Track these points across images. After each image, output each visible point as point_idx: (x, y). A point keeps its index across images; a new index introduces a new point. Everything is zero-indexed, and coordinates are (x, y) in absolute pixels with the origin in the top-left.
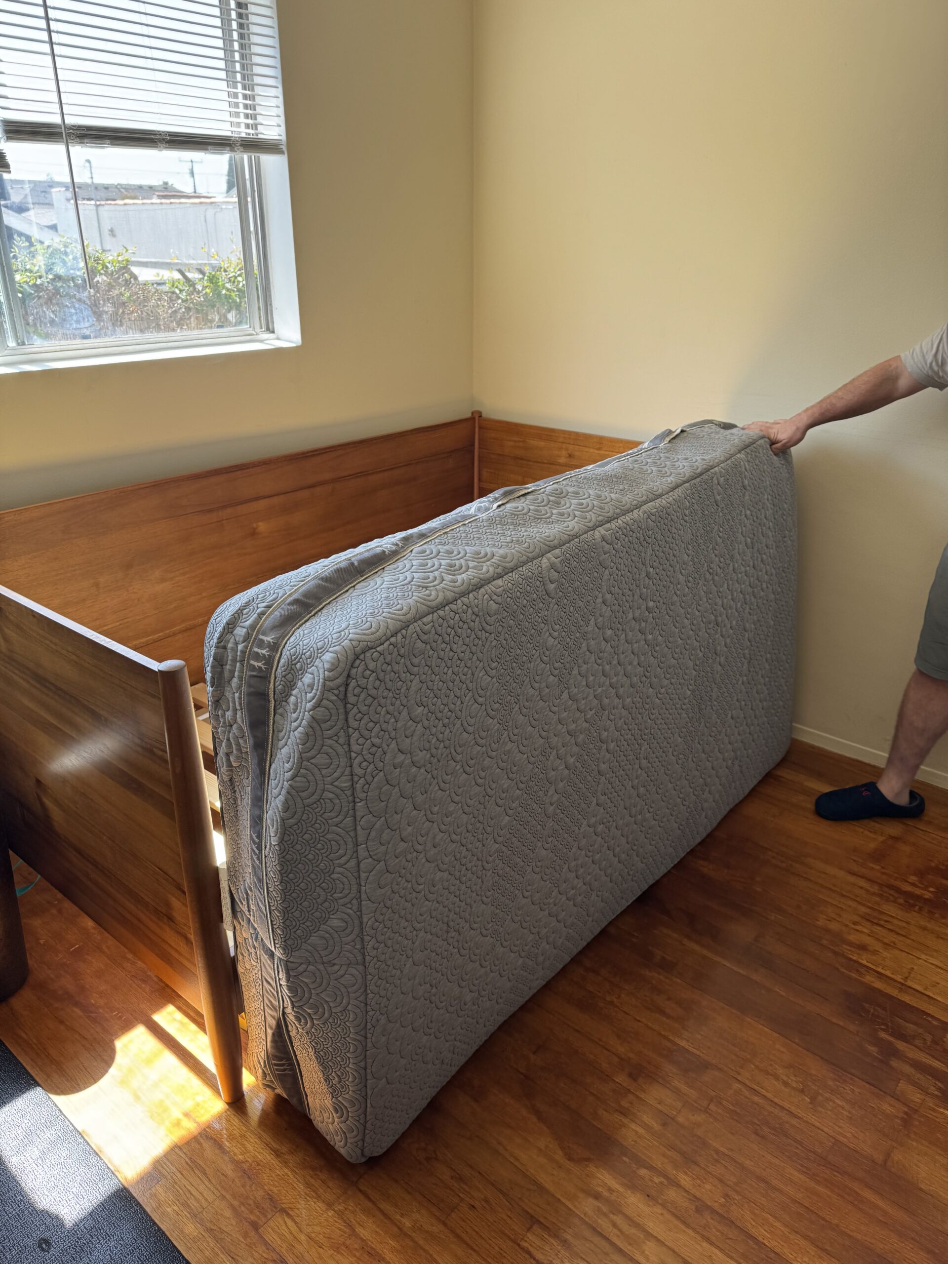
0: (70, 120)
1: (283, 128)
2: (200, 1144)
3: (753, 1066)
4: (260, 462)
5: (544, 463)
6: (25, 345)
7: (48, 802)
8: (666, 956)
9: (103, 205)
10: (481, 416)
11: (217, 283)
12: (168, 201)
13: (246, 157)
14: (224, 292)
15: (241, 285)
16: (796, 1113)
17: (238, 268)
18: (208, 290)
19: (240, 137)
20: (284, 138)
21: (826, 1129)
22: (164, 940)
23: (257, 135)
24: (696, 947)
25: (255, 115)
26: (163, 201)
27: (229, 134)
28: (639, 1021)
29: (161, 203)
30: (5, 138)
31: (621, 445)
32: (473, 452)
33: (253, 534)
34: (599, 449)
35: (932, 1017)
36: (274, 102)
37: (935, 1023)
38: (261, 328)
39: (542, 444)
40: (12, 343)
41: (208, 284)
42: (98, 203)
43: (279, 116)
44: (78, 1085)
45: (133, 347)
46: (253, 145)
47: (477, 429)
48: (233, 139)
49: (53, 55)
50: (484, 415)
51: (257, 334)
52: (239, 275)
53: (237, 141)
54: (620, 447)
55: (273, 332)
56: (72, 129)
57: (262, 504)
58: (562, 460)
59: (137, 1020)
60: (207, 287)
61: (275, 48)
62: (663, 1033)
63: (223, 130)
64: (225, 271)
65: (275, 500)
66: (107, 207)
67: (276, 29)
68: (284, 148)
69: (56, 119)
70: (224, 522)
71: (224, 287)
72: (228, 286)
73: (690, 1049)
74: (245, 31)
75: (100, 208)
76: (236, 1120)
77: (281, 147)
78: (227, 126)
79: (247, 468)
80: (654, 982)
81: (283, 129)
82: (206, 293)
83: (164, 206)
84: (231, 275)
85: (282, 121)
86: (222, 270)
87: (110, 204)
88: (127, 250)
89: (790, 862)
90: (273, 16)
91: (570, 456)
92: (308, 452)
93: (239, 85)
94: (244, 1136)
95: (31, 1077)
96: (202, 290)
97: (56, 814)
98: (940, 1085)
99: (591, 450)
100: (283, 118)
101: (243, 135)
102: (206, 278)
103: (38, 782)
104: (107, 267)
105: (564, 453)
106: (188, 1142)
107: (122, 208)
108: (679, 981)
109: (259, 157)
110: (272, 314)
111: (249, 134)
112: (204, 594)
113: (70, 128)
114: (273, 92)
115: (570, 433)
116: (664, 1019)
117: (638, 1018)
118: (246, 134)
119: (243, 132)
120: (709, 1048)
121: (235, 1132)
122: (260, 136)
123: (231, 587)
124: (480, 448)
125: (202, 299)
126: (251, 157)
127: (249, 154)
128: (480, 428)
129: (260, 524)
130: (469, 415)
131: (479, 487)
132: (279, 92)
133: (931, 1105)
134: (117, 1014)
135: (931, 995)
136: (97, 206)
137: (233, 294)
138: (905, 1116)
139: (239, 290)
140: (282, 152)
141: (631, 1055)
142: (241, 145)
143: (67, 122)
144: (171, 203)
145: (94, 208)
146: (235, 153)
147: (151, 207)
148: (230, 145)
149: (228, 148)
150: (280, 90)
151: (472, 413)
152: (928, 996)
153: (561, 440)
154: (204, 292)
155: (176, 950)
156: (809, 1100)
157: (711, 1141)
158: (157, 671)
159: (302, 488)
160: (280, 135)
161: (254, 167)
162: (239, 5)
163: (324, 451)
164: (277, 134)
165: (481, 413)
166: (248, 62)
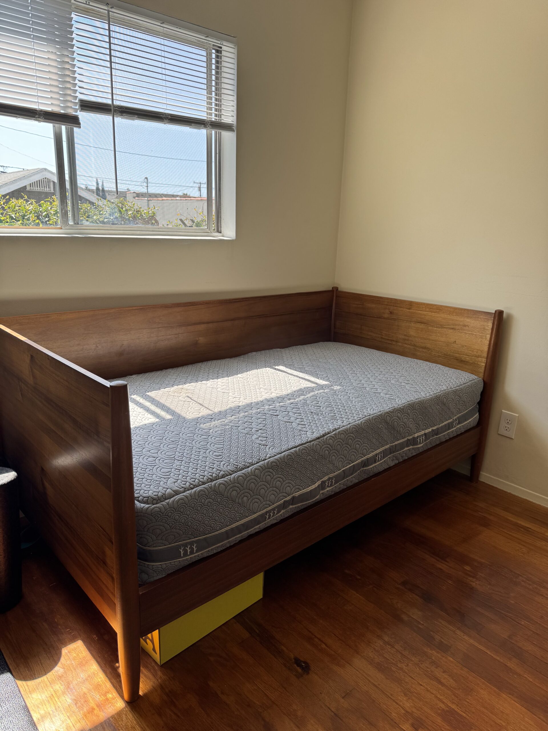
0: (116, 103)
1: (235, 117)
2: (104, 728)
4: (204, 302)
5: (374, 317)
6: (79, 224)
7: (47, 485)
8: (442, 640)
9: (151, 200)
10: (337, 290)
12: (184, 199)
13: (213, 132)
19: (210, 121)
20: (235, 123)
22: (100, 579)
23: (221, 120)
24: (466, 638)
25: (221, 110)
26: (182, 198)
27: (205, 118)
28: (421, 685)
29: (181, 200)
30: (80, 109)
31: (424, 306)
32: (332, 310)
33: (196, 344)
34: (409, 309)
36: (232, 103)
38: (214, 230)
39: (373, 306)
40: (71, 223)
42: (149, 199)
43: (233, 111)
44: (35, 674)
45: (139, 232)
46: (218, 126)
47: (335, 298)
48: (206, 121)
49: (111, 68)
50: (339, 289)
51: (211, 233)
53: (208, 122)
54: (423, 307)
55: (221, 233)
56: (117, 108)
57: (203, 327)
58: (386, 316)
59: (80, 636)
61: (234, 69)
62: (439, 696)
63: (202, 115)
65: (211, 325)
66: (153, 201)
67: (236, 60)
69: (109, 102)
70: (180, 334)
73: (459, 711)
74: (219, 65)
75: (150, 202)
76: (130, 715)
77: (234, 128)
78: (205, 114)
80: (433, 658)
83: (182, 201)
85: (235, 114)
87: (155, 200)
88: (155, 208)
89: (535, 586)
90: (235, 58)
91: (391, 313)
93: (213, 93)
94: (134, 727)
95: (7, 664)
97: (50, 490)
99: (405, 309)
100: (235, 112)
101: (213, 120)
103: (43, 469)
104: (142, 216)
105: (387, 311)
106: (96, 726)
107: (160, 202)
108: (451, 659)
109: (221, 132)
110: (221, 223)
111: (217, 119)
113: (116, 107)
114: (231, 98)
115: (391, 299)
116: (440, 686)
117: (421, 683)
118: (215, 119)
119: (213, 118)
120: (473, 713)
121: (128, 724)
122: (222, 121)
124: (336, 308)
126: (217, 132)
127: (216, 130)
128: (336, 297)
129: (200, 338)
130: (331, 289)
131: (334, 332)
132: (235, 98)
134: (69, 631)
136: (148, 200)
140: (233, 131)
141: (414, 710)
142: (210, 125)
143: (114, 103)
144: (186, 200)
145: (147, 201)
146: (207, 129)
147: (175, 201)
148: (205, 124)
149: (203, 126)
150: (235, 97)
151: (333, 288)
153: (386, 303)
155: (106, 586)
158: (109, 387)
159: (227, 320)
160: (232, 121)
161: (218, 138)
162: (217, 51)
163: (242, 300)
164: (230, 121)
165: (338, 288)
166: (219, 81)
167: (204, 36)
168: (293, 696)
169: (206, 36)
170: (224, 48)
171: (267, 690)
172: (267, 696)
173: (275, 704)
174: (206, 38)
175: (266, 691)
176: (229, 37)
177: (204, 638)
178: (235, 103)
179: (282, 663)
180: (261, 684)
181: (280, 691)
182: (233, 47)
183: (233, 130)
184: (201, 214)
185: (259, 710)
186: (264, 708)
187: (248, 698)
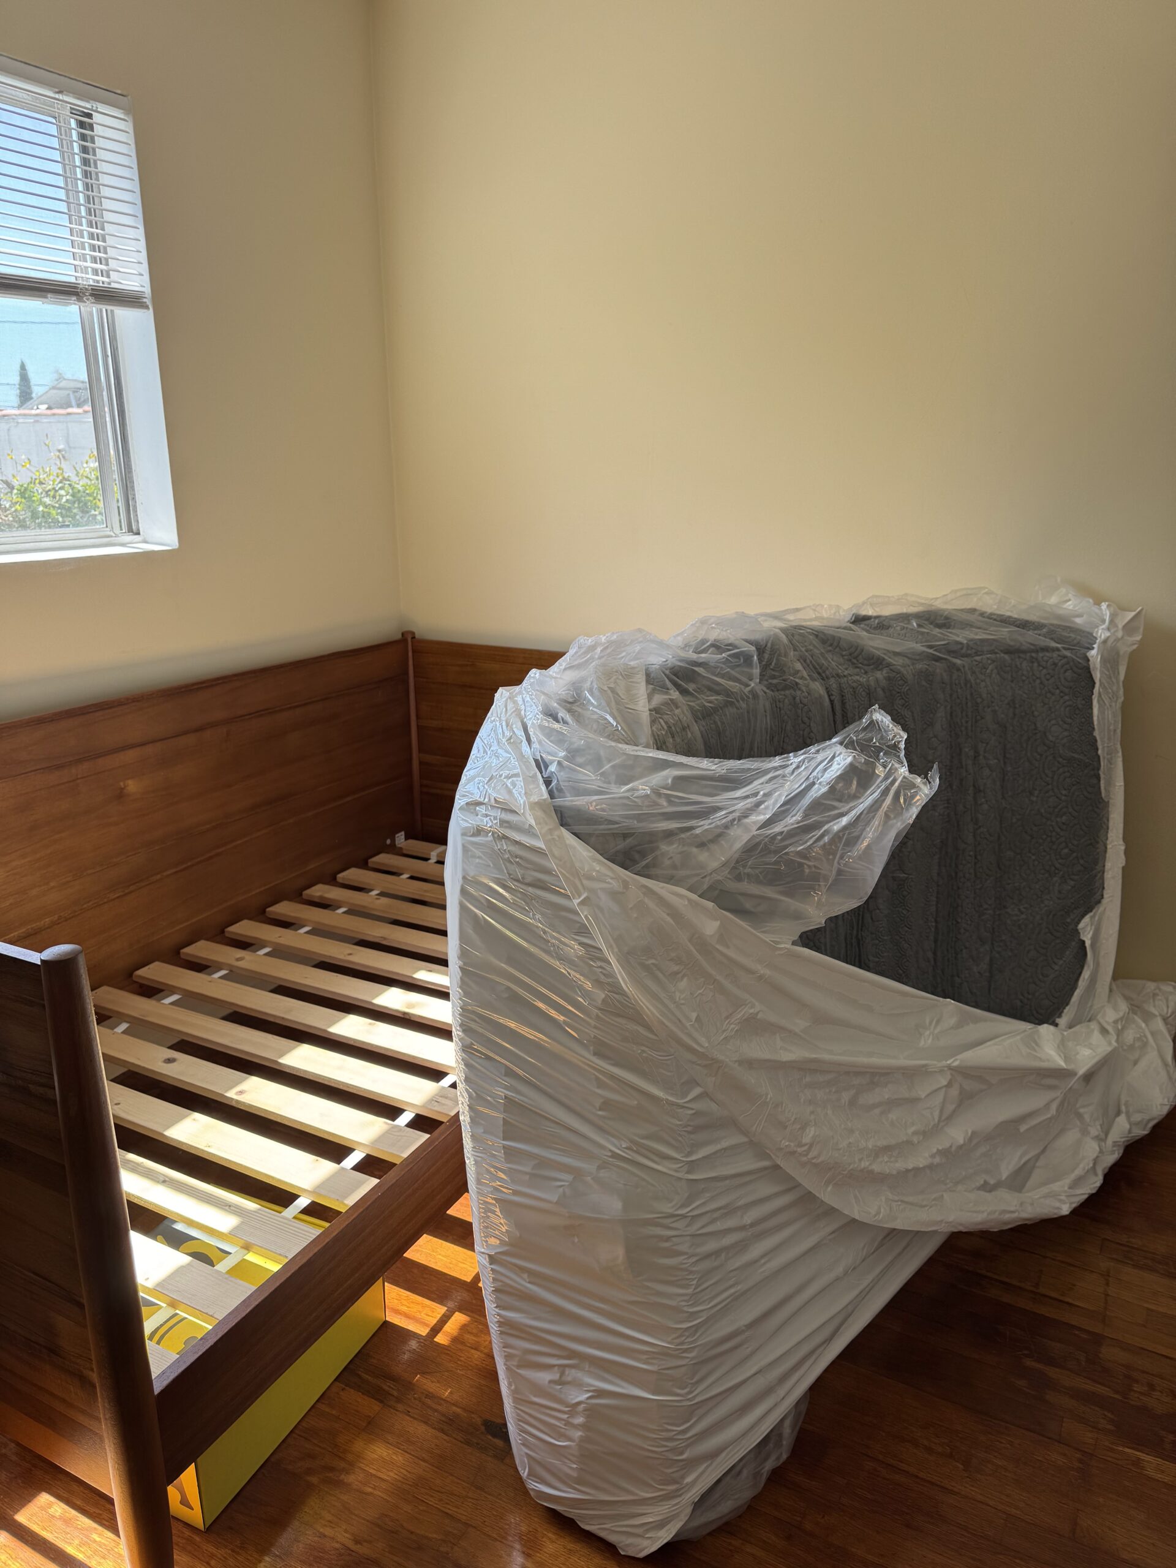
3: (884, 1434)
4: (128, 699)
10: (414, 638)
11: (30, 497)
13: (96, 310)
14: (41, 508)
15: (64, 499)
16: (951, 1488)
17: (58, 480)
18: (18, 507)
19: (87, 285)
20: (147, 290)
21: (991, 1503)
23: (110, 283)
25: (109, 260)
27: (73, 280)
32: (408, 683)
33: (120, 795)
35: (1079, 1329)
36: (133, 246)
37: (1085, 1336)
38: (121, 530)
41: (19, 500)
43: (141, 263)
46: (105, 295)
47: (410, 654)
48: (81, 286)
50: (417, 636)
51: (117, 536)
52: (61, 488)
53: (86, 289)
55: (138, 534)
57: (130, 755)
60: (16, 503)
63: (65, 274)
64: (41, 483)
65: (149, 749)
67: (133, 146)
68: (148, 302)
70: (79, 781)
71: (41, 503)
72: (47, 500)
74: (90, 157)
77: (145, 300)
78: (71, 271)
79: (111, 708)
81: (146, 278)
82: (16, 511)
84: (50, 487)
85: (145, 268)
86: (37, 481)
92: (193, 684)
93: (84, 222)
96: (10, 507)
98: (1109, 1415)
100: (146, 264)
101: (91, 283)
102: (15, 491)
109: (112, 311)
110: (135, 511)
111: (98, 282)
112: (52, 884)
114: (131, 233)
115: (531, 651)
118: (94, 280)
119: (88, 279)
122: (114, 285)
123: (89, 872)
124: (415, 676)
125: (11, 519)
126: (101, 311)
127: (100, 306)
128: (414, 651)
129: (130, 782)
130: (399, 636)
131: (418, 726)
132: (140, 233)
133: (1107, 1443)
135: (1070, 1301)
137: (54, 512)
138: (1081, 1465)
139: (61, 507)
140: (147, 307)
142: (92, 295)
146: (82, 304)
148: (76, 294)
149: (74, 298)
150: (142, 231)
151: (403, 634)
152: (1068, 1303)
153: (521, 660)
154: (13, 509)
156: (961, 1466)
157: (853, 1550)
158: (39, 963)
159: (185, 733)
160: (142, 286)
161: (105, 320)
162: (81, 125)
163: (214, 683)
164: (138, 285)
165: (413, 633)
166: (94, 194)
167: (52, 90)
168: (500, 1499)
169: (57, 90)
170: (97, 118)
171: (447, 1503)
172: (451, 1516)
173: (471, 1526)
174: (57, 96)
175: (445, 1508)
176: (112, 95)
177: (284, 1441)
178: (142, 245)
179: (462, 1440)
180: (432, 1496)
181: (473, 1499)
182: (122, 116)
183: (142, 305)
184: (28, 466)
185: (442, 1549)
186: (451, 1542)
187: (412, 1533)
